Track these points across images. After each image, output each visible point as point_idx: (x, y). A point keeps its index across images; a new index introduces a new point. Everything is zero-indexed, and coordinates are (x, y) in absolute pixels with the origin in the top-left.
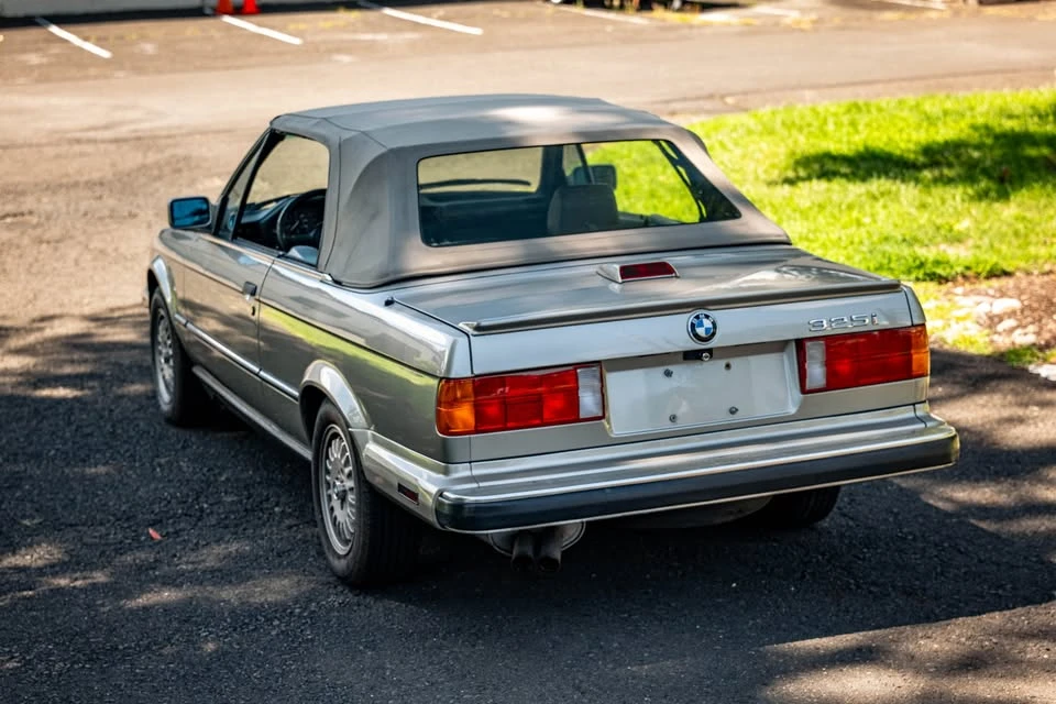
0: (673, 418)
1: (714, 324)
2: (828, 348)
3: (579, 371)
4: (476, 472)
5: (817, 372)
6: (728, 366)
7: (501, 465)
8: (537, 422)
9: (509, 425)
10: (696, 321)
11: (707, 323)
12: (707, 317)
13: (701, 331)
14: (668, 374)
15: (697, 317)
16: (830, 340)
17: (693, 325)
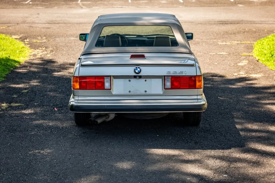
0: (130, 91)
1: (140, 70)
2: (171, 78)
3: (105, 77)
4: (79, 99)
5: (168, 84)
6: (146, 81)
7: (85, 98)
8: (95, 88)
9: (87, 89)
10: (136, 69)
11: (139, 70)
12: (139, 68)
13: (137, 71)
14: (130, 81)
15: (136, 68)
16: (172, 77)
17: (135, 69)
